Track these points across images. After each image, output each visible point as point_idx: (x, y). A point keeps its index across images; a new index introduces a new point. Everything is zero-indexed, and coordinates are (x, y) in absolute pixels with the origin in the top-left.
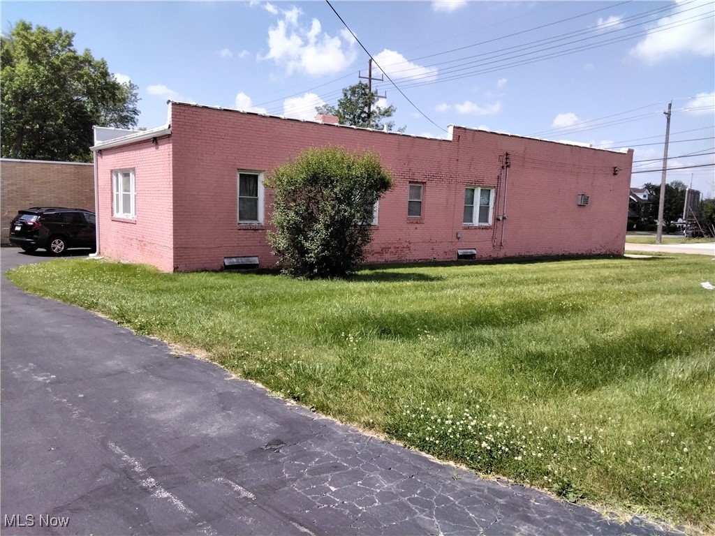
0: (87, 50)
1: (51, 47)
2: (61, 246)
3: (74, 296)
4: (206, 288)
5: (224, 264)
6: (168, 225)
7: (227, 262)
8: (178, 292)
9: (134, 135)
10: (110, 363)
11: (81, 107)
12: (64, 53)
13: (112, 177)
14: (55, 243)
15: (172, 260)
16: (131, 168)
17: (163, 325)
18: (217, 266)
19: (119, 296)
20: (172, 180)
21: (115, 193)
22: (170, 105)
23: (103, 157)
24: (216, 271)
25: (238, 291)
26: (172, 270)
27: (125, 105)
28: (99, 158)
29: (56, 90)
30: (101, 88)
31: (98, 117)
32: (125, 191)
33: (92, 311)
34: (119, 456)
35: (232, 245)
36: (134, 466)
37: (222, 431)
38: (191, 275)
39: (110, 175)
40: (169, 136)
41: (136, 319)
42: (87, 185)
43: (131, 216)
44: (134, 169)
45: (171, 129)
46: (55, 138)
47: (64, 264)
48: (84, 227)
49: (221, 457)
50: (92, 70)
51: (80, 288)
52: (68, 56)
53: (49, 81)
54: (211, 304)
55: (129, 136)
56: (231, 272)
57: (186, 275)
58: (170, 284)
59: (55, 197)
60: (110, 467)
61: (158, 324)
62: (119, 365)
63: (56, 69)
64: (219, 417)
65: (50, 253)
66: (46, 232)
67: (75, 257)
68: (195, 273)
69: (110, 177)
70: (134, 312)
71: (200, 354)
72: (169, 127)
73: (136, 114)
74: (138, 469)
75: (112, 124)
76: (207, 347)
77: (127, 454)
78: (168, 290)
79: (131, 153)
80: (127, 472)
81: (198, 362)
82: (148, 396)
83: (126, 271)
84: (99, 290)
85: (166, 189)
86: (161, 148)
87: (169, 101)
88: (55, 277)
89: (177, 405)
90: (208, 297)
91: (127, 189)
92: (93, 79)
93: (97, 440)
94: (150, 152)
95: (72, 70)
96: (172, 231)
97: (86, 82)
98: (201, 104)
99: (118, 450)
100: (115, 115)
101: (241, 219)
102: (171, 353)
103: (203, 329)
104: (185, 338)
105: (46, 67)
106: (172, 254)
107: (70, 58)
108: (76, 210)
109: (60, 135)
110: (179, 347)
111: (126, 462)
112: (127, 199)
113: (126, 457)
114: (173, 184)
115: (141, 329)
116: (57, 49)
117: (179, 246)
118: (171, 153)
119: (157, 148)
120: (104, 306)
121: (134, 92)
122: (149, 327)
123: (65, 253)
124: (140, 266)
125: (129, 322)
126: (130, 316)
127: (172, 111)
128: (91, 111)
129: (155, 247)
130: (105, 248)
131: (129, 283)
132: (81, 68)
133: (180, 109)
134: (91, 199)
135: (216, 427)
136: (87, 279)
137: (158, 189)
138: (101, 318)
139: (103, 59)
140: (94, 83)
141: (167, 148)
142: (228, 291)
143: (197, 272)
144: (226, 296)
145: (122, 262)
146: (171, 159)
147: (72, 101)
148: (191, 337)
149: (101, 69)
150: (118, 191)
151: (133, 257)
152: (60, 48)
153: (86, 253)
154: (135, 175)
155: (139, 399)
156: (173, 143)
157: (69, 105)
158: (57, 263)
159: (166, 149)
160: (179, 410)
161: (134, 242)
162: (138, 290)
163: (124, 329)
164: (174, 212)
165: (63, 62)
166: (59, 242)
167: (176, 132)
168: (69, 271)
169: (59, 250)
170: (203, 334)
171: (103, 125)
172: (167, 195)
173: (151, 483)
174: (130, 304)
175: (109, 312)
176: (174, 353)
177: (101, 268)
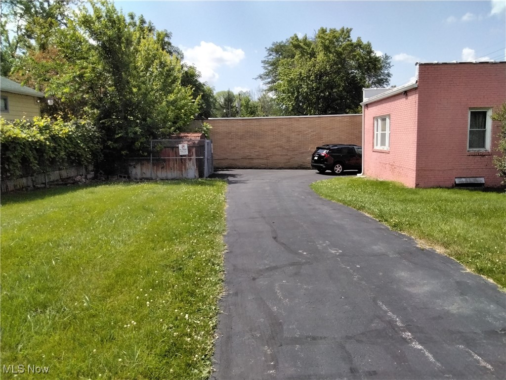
0: (359, 38)
1: (337, 41)
2: (340, 169)
3: (350, 201)
4: (442, 201)
5: (455, 183)
6: (413, 153)
7: (457, 181)
8: (420, 202)
9: (391, 91)
10: (375, 248)
11: (354, 77)
12: (344, 43)
13: (374, 122)
14: (336, 167)
15: (415, 179)
16: (387, 115)
17: (411, 225)
18: (449, 184)
19: (378, 203)
20: (417, 120)
21: (376, 133)
22: (418, 66)
23: (369, 109)
24: (448, 188)
25: (468, 204)
26: (414, 186)
27: (382, 71)
28: (366, 110)
29: (339, 68)
30: (367, 63)
31: (365, 82)
32: (382, 131)
33: (361, 212)
34: (386, 312)
35: (463, 168)
36: (396, 321)
37: (460, 310)
38: (429, 190)
39: (372, 121)
40: (416, 88)
41: (391, 219)
42: (358, 128)
43: (386, 148)
44: (389, 116)
45: (417, 83)
46: (337, 99)
47: (342, 181)
48: (354, 156)
49: (461, 330)
50: (362, 51)
51: (353, 196)
52: (347, 45)
53: (336, 64)
54: (446, 213)
55: (387, 92)
56: (460, 189)
57: (425, 190)
58: (414, 197)
59: (337, 138)
60: (380, 318)
61: (407, 224)
62: (381, 249)
63: (339, 54)
64: (458, 299)
65: (333, 173)
66: (331, 161)
67: (348, 176)
68: (432, 189)
69: (372, 122)
70: (389, 214)
71: (440, 250)
72: (417, 82)
73: (389, 76)
74: (399, 324)
75: (373, 86)
76: (445, 245)
77: (391, 311)
78: (412, 201)
79: (388, 104)
80: (391, 323)
81: (439, 255)
82: (403, 274)
83: (382, 186)
84: (366, 198)
85: (412, 127)
86: (410, 98)
87: (417, 63)
88: (337, 189)
89: (424, 284)
90: (443, 207)
91: (384, 129)
92: (362, 57)
93: (371, 298)
94: (402, 102)
95: (350, 52)
96: (415, 158)
97: (358, 59)
98: (441, 62)
99: (384, 307)
100: (375, 79)
101: (470, 147)
102: (418, 246)
103: (441, 231)
104: (428, 237)
105: (333, 54)
106: (415, 175)
107: (348, 45)
108: (350, 145)
109: (341, 98)
110: (423, 242)
111: (390, 317)
112: (383, 136)
113: (390, 314)
114: (418, 124)
115: (395, 227)
116: (341, 41)
117: (420, 169)
118: (417, 101)
119: (407, 99)
120: (369, 209)
121: (389, 61)
122: (401, 226)
123: (343, 174)
124: (391, 182)
125: (386, 220)
126: (387, 217)
127: (419, 70)
128: (360, 79)
129: (403, 170)
130: (368, 170)
131: (384, 194)
132: (354, 51)
133: (425, 68)
134: (360, 138)
135: (456, 306)
136: (357, 190)
137: (406, 128)
138: (368, 217)
139: (368, 42)
140: (363, 60)
141: (414, 97)
142: (459, 203)
143: (433, 188)
144: (458, 208)
145: (379, 180)
146: (417, 105)
147: (349, 74)
148: (432, 236)
149: (367, 49)
150: (377, 131)
151: (386, 176)
152: (342, 40)
153: (355, 174)
154: (390, 119)
155: (397, 275)
156: (418, 93)
157: (346, 77)
158: (338, 180)
159: (414, 99)
160: (426, 288)
161: (387, 165)
162: (391, 199)
163: (383, 226)
164: (417, 144)
165: (344, 49)
166: (339, 166)
167: (422, 85)
168: (346, 185)
169: (339, 171)
170: (442, 235)
171: (368, 87)
172: (413, 132)
173: (408, 336)
174: (386, 209)
175: (373, 213)
176: (420, 246)
177: (365, 183)
